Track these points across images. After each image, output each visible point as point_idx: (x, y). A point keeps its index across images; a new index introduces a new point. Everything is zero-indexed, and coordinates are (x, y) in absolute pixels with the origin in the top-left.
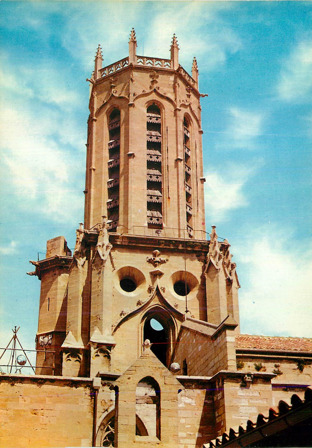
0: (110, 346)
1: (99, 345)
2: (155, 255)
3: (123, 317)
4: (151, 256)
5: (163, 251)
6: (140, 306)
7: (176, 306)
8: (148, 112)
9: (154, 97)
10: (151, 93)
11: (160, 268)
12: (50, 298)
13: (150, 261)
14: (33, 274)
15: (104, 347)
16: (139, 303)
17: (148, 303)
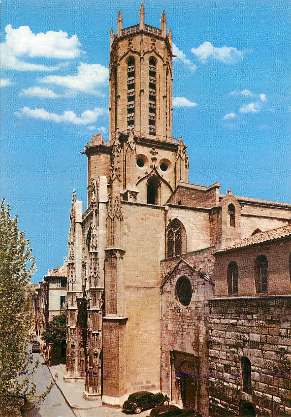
0: (136, 193)
1: (132, 192)
2: (153, 149)
3: (139, 179)
4: (151, 149)
5: (158, 147)
6: (147, 175)
7: (162, 176)
8: (149, 64)
9: (153, 54)
10: (152, 51)
11: (155, 156)
12: (97, 167)
13: (151, 152)
14: (83, 153)
15: (134, 193)
16: (146, 173)
17: (151, 173)
